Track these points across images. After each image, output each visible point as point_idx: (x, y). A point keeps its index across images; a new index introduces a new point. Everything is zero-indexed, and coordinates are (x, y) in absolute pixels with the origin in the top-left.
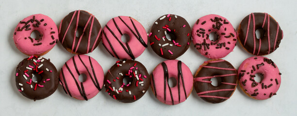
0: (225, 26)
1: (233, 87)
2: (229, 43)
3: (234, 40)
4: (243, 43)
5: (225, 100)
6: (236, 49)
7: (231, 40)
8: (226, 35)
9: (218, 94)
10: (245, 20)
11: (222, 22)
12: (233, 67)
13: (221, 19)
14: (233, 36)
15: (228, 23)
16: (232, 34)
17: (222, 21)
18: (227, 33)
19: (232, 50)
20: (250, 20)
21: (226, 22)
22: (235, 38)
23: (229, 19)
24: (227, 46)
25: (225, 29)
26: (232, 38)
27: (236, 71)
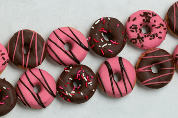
0: (154, 18)
1: (172, 71)
2: (160, 33)
3: (165, 29)
4: (173, 30)
5: (167, 84)
6: (168, 37)
7: (161, 29)
8: (156, 26)
9: (160, 80)
10: (171, 10)
11: (151, 16)
12: (168, 53)
13: (149, 13)
14: (163, 26)
15: (156, 15)
16: (161, 24)
17: (150, 14)
18: (157, 24)
19: (164, 39)
20: (174, 8)
21: (154, 15)
22: (165, 27)
23: (156, 12)
24: (159, 35)
25: (155, 21)
26: (162, 28)
27: (171, 57)
